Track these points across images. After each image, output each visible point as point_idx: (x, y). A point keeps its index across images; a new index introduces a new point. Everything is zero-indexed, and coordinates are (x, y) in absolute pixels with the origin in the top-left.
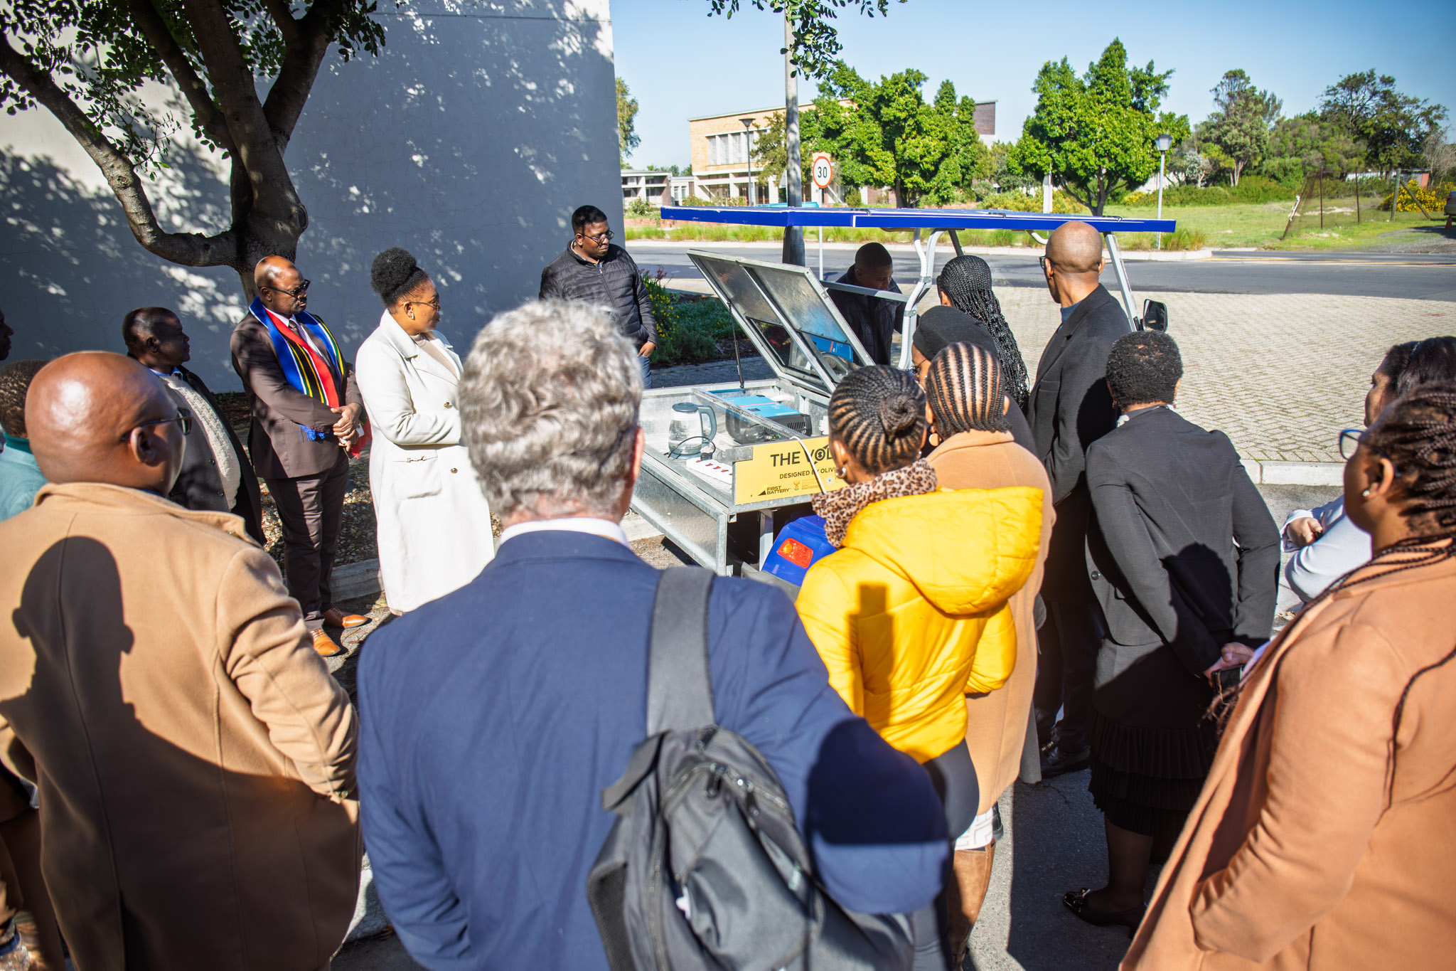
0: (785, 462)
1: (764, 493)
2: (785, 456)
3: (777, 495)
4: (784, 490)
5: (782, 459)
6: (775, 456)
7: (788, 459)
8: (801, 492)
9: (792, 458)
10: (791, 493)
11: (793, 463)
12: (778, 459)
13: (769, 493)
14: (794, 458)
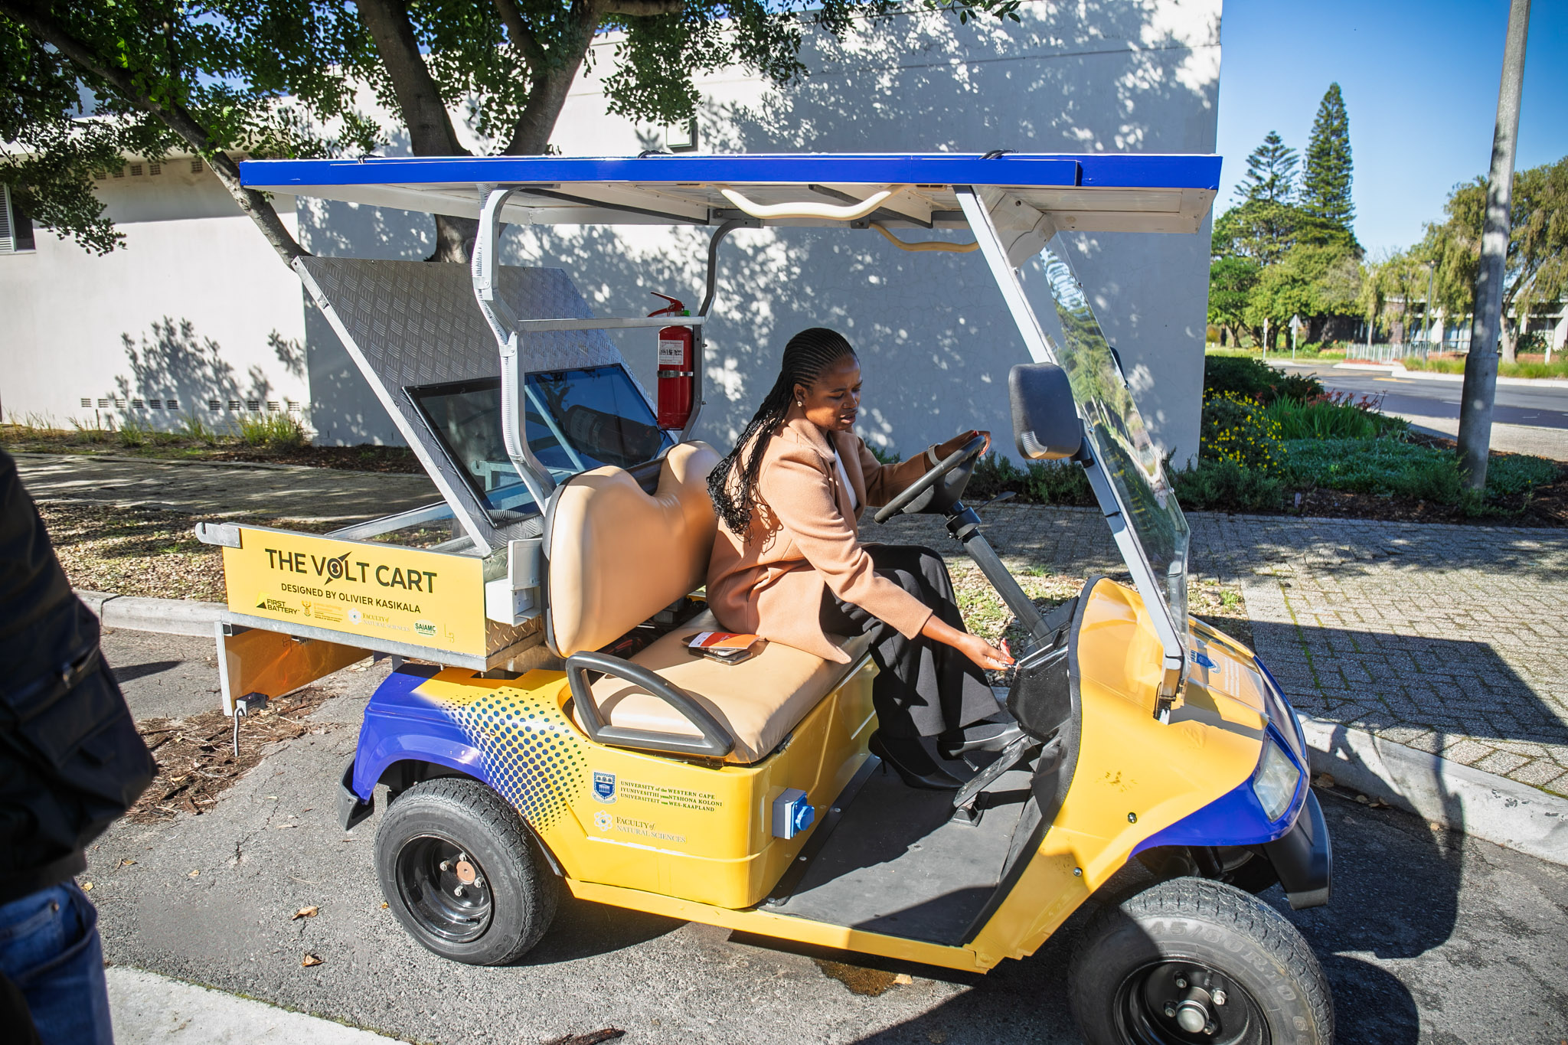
0: (286, 565)
1: (262, 606)
2: (286, 557)
3: (279, 615)
4: (291, 611)
5: (282, 561)
6: (271, 552)
7: (290, 561)
8: (312, 621)
9: (295, 562)
10: (300, 618)
11: (298, 570)
12: (276, 556)
13: (270, 608)
14: (297, 563)
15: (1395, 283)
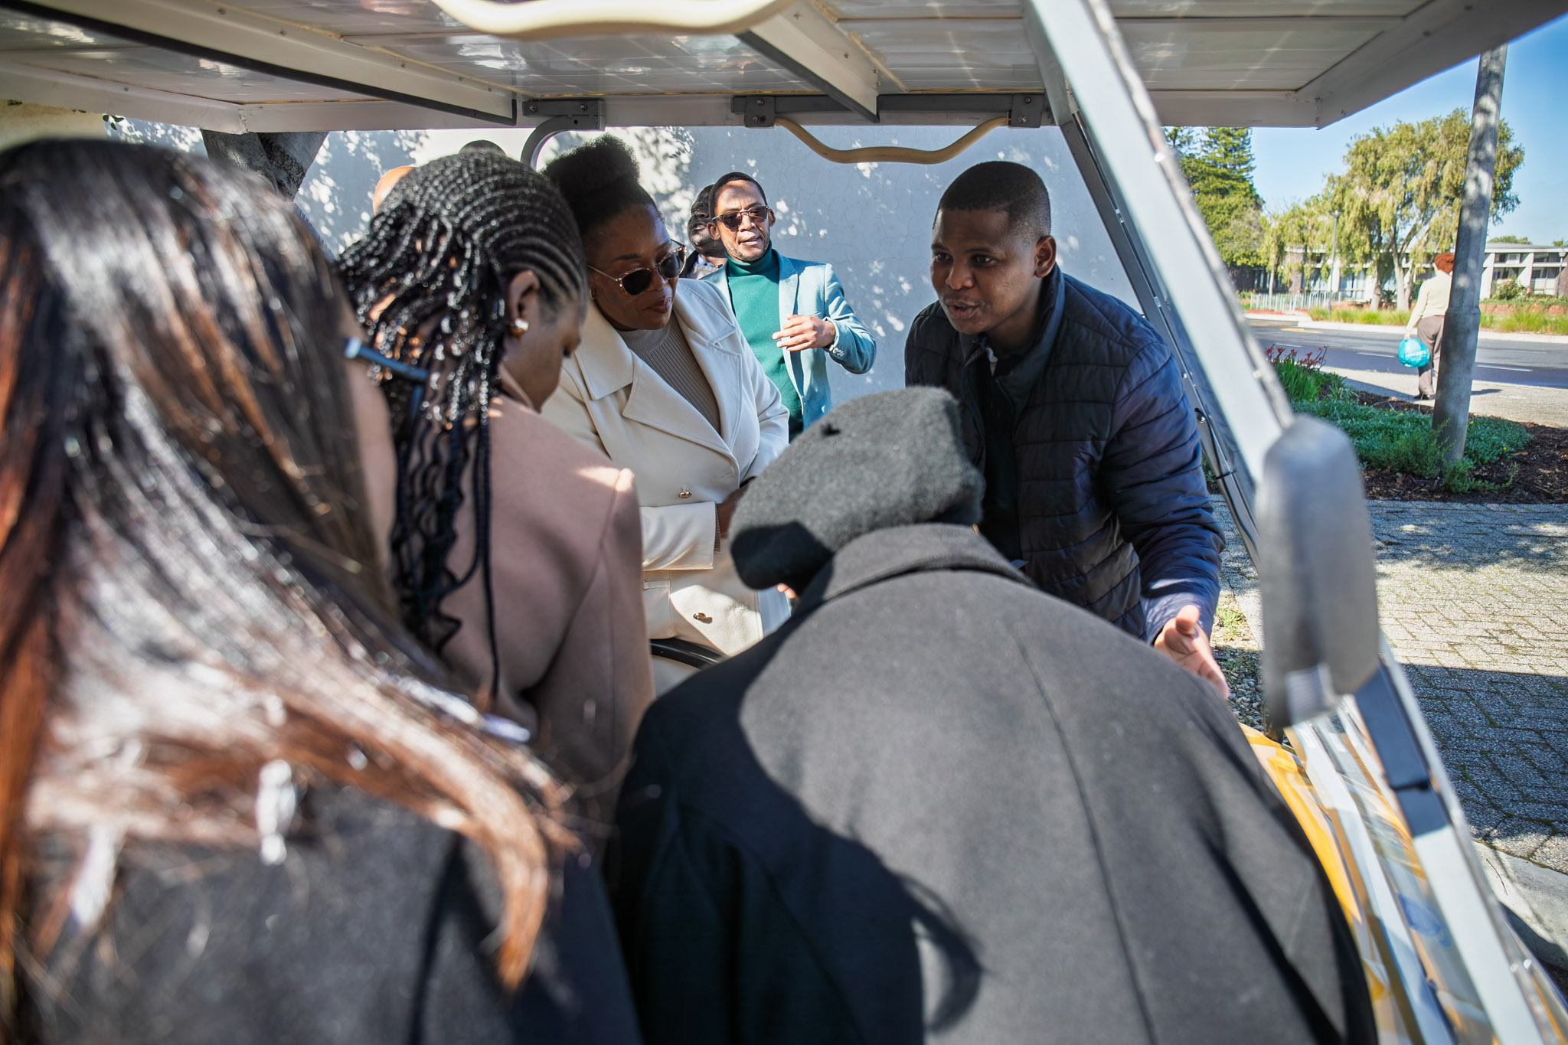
15: (1296, 234)
